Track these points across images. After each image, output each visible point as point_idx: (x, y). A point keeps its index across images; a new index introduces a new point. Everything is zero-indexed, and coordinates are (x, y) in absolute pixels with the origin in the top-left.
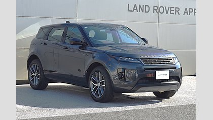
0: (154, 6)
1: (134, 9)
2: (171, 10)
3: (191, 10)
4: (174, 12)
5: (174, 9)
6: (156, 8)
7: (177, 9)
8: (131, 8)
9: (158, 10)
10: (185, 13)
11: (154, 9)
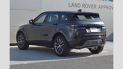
0: (83, 4)
1: (72, 6)
2: (92, 6)
3: (102, 6)
4: (93, 7)
5: (93, 6)
6: (84, 5)
7: (95, 6)
8: (70, 5)
9: (85, 6)
10: (99, 8)
11: (83, 6)
